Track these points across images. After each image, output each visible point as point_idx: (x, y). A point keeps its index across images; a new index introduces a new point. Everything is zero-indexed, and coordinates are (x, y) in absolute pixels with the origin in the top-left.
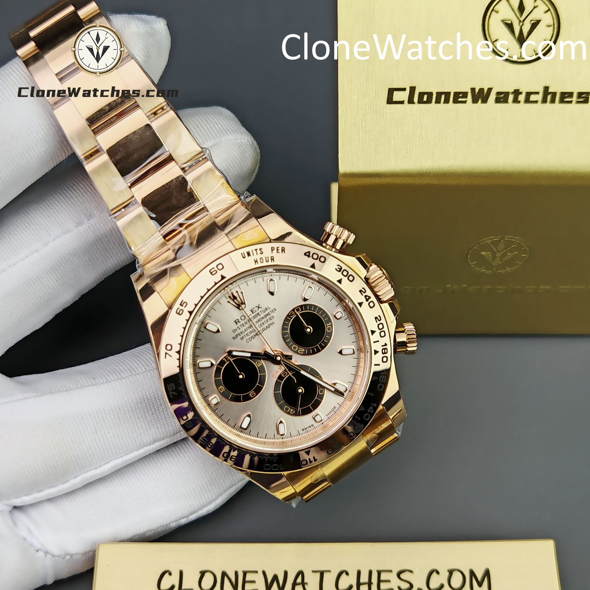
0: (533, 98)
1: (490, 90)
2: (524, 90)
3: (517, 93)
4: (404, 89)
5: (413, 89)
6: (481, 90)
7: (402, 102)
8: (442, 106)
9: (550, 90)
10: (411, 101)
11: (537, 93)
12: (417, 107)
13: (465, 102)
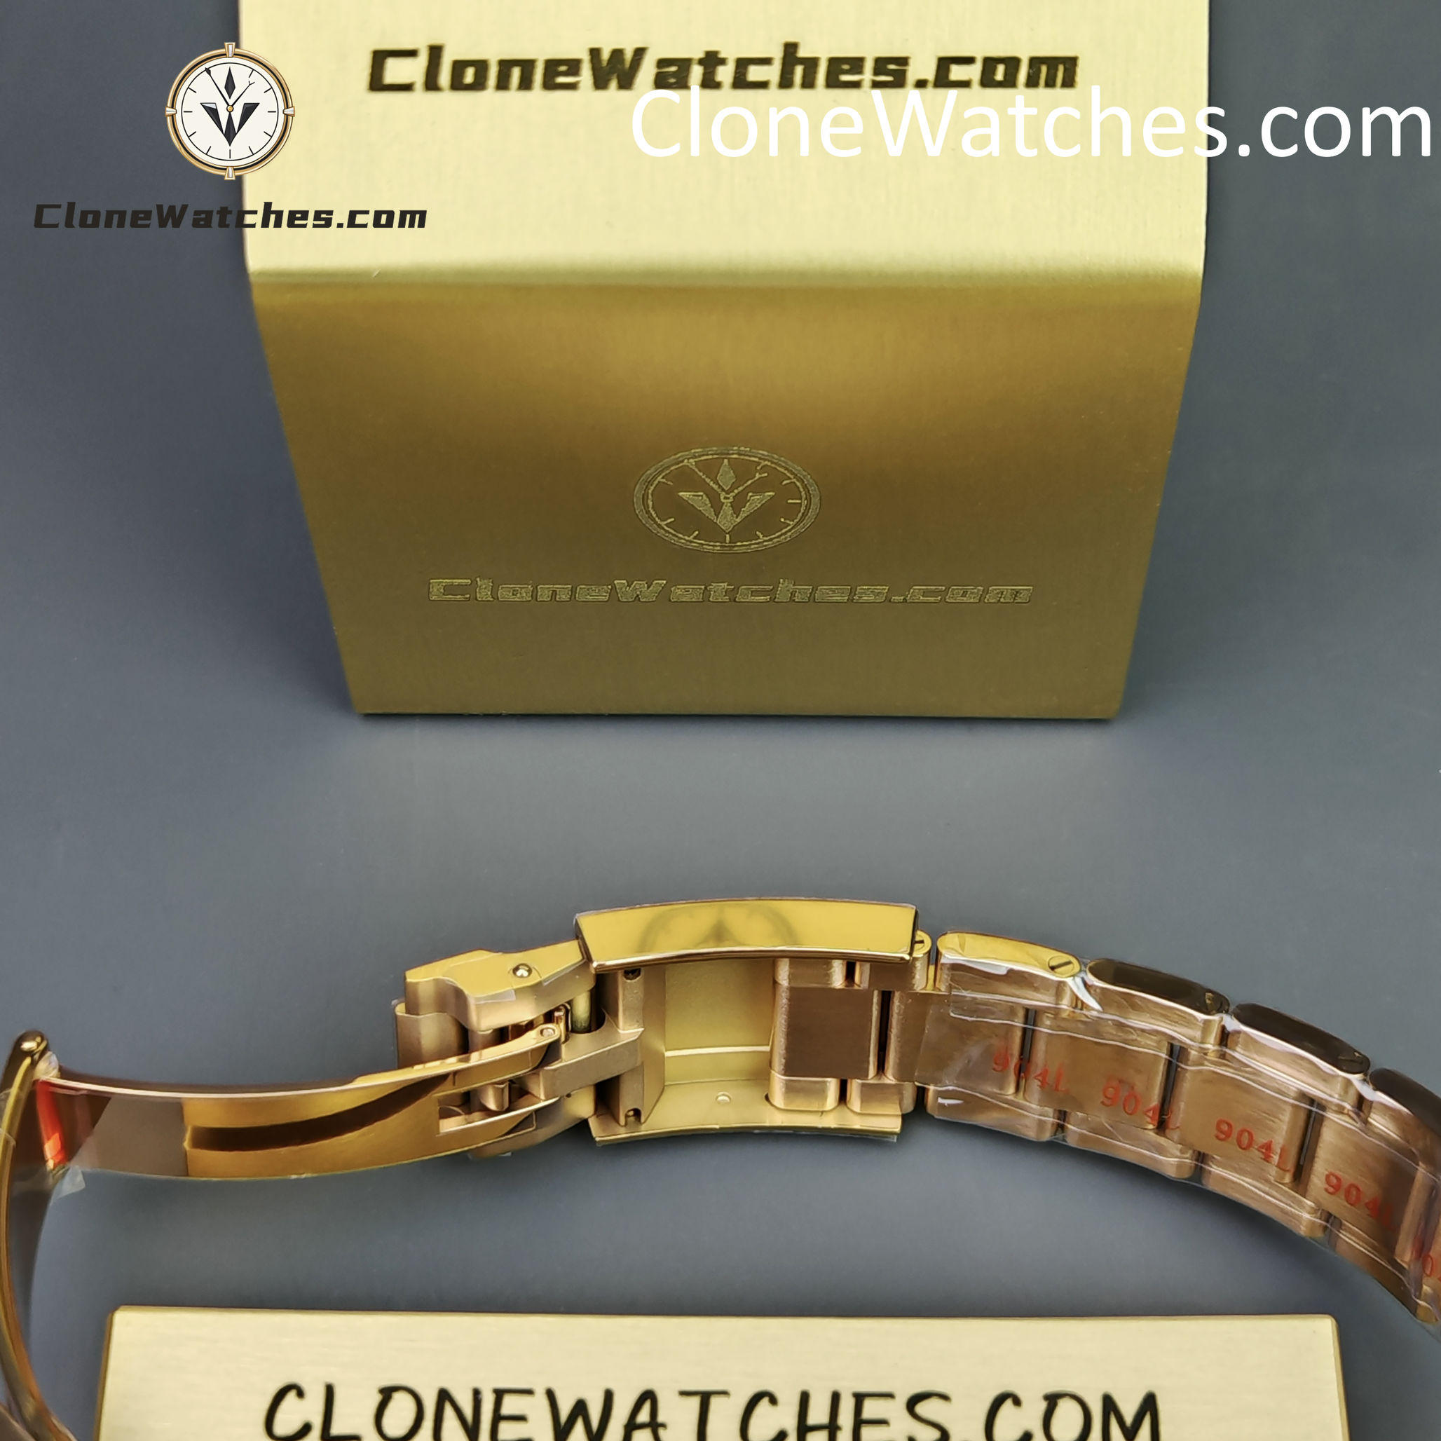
0: (754, 73)
1: (640, 53)
2: (731, 53)
3: (712, 61)
4: (412, 53)
5: (435, 52)
6: (617, 54)
7: (407, 88)
8: (513, 96)
9: (802, 53)
10: (431, 84)
11: (766, 61)
12: (447, 99)
13: (572, 87)
